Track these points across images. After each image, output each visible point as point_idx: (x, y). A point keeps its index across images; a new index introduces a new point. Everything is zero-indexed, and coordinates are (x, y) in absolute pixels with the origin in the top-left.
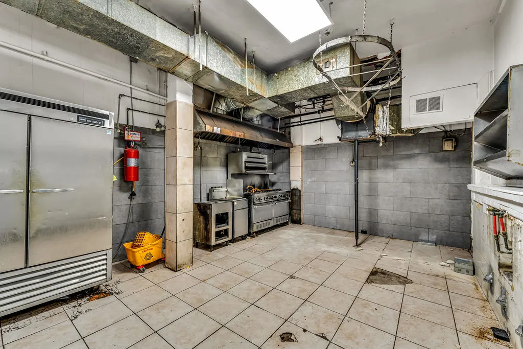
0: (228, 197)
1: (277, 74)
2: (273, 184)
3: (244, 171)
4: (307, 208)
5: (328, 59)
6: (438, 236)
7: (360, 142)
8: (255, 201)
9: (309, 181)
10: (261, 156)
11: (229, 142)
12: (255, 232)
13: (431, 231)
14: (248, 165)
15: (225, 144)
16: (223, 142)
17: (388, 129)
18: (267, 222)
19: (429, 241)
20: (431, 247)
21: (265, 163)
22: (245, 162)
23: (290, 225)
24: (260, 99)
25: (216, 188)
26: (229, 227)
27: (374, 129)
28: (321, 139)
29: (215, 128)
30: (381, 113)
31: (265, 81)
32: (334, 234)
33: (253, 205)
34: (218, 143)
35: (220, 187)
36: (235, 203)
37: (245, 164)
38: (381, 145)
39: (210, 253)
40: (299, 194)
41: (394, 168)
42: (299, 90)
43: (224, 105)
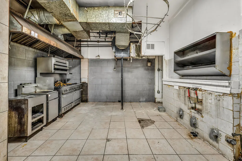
0: (38, 90)
1: (87, 8)
2: (68, 80)
3: (53, 71)
4: (91, 93)
5: (121, 10)
6: (146, 99)
7: (124, 60)
8: (63, 92)
9: (92, 78)
10: (64, 61)
11: (37, 49)
12: (63, 114)
13: (143, 97)
14: (56, 67)
15: (33, 50)
16: (32, 47)
17: (135, 55)
18: (70, 104)
19: (143, 101)
20: (145, 103)
21: (67, 67)
22: (54, 64)
23: (81, 103)
24: (74, 21)
25: (25, 84)
26: (44, 115)
27: (130, 54)
28: (99, 56)
29: (32, 32)
30: (133, 47)
31: (78, 10)
32: (107, 105)
33: (62, 95)
34: (27, 48)
35: (29, 84)
36: (49, 96)
37: (54, 66)
38: (131, 61)
39: (25, 143)
40: (86, 85)
41: (131, 72)
42: (103, 23)
43: (37, 18)
